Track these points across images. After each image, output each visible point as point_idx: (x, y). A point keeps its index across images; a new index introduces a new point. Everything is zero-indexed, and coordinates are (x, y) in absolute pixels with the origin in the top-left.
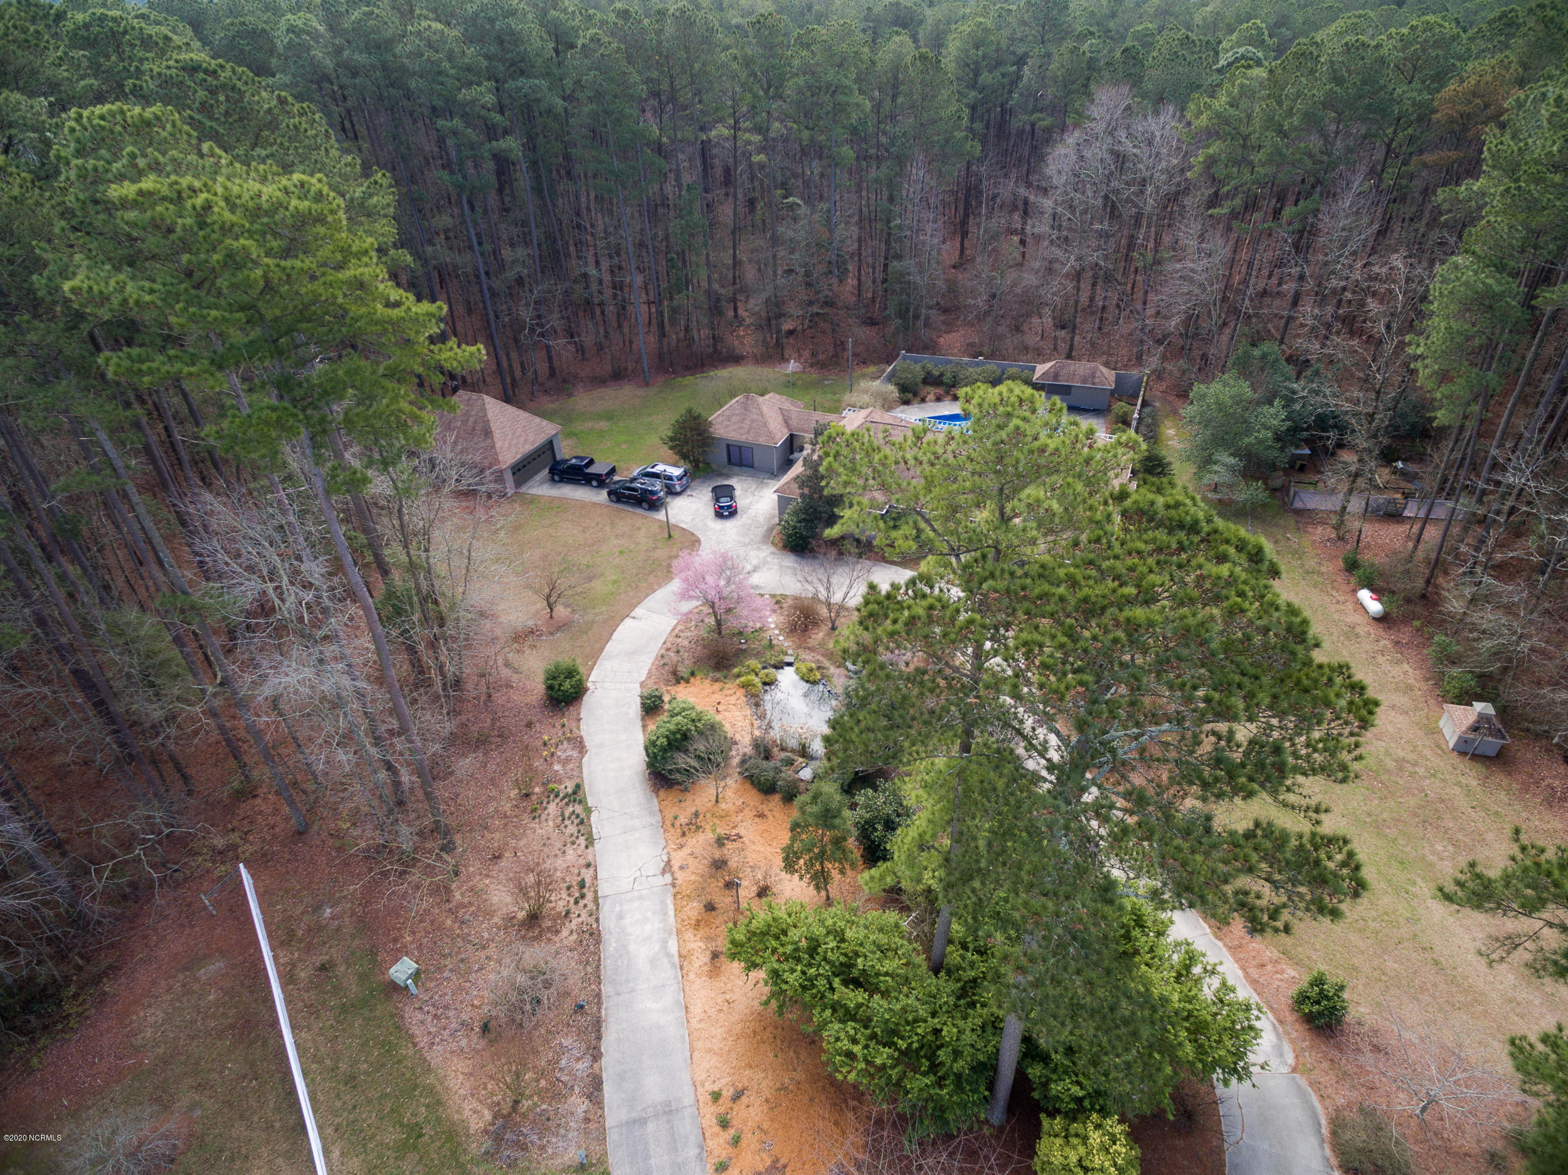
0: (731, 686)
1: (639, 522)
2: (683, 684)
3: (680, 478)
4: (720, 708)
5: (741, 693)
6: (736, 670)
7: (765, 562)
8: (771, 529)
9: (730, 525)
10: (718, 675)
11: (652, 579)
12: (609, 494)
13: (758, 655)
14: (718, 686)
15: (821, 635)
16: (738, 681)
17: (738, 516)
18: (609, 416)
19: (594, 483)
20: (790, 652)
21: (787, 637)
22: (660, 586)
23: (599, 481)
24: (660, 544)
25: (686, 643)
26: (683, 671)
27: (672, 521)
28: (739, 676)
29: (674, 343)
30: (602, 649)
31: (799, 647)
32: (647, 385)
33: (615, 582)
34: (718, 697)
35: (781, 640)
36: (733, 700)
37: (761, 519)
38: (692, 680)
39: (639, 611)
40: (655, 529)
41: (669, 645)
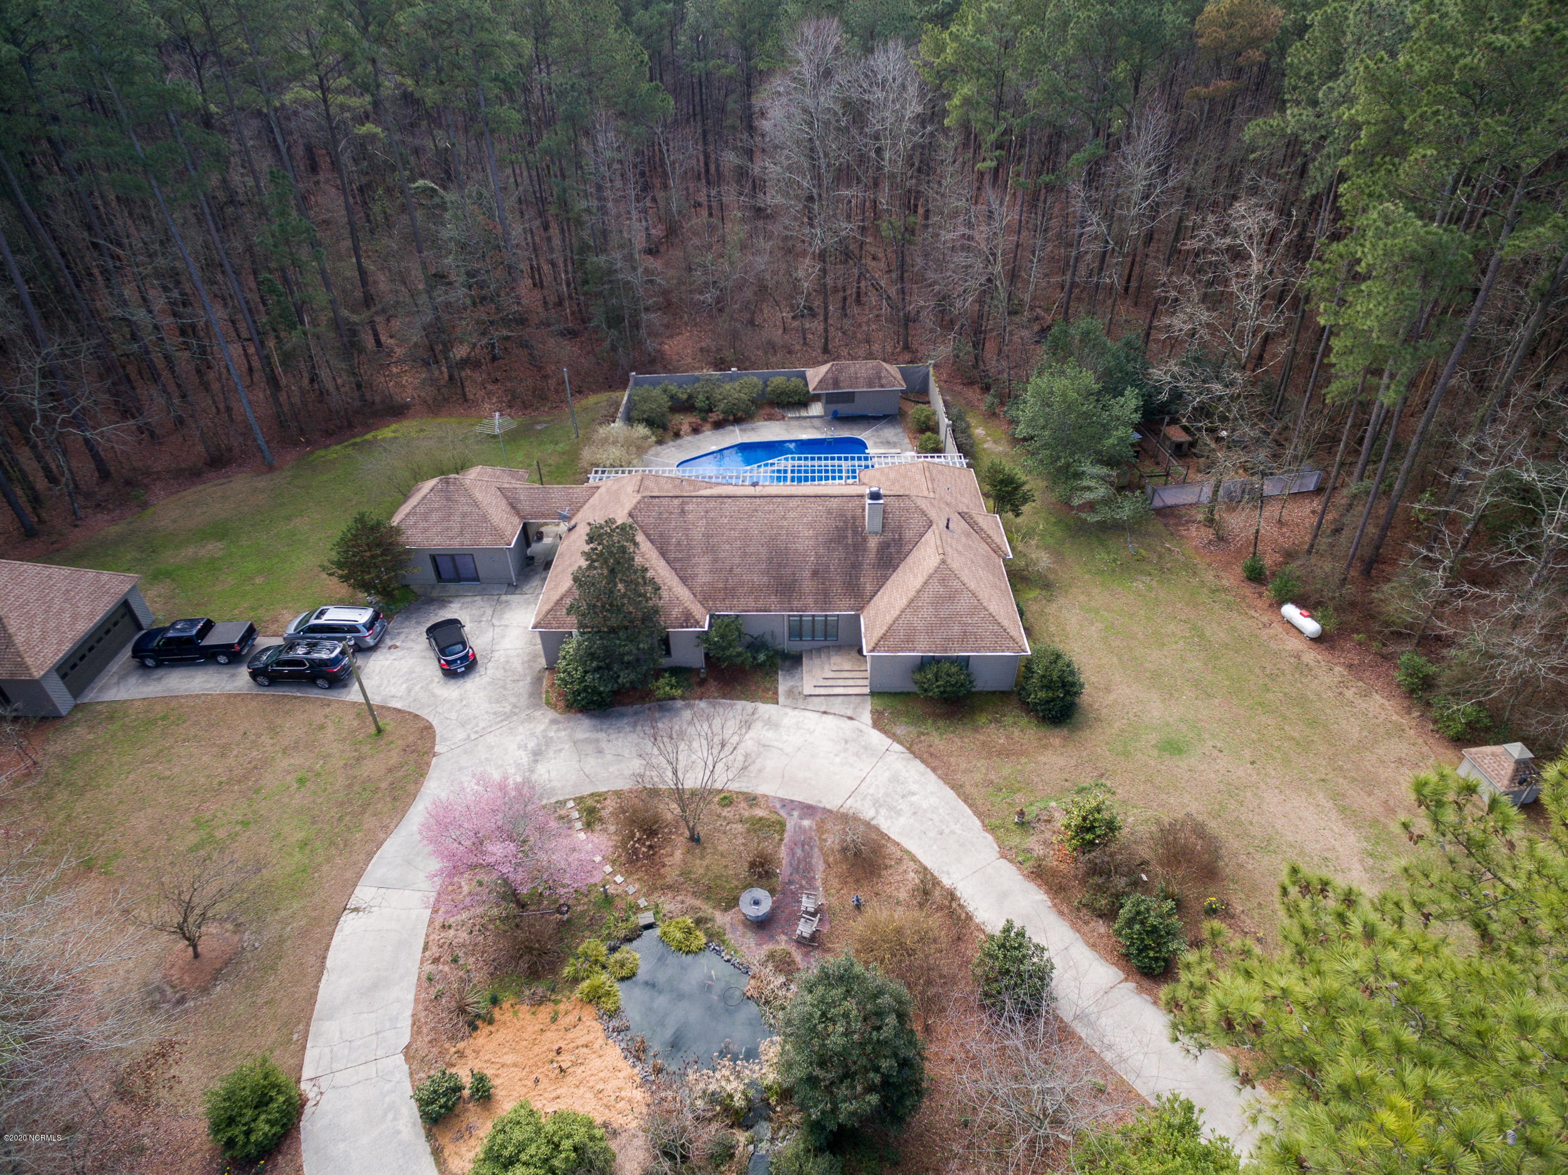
0: (568, 1005)
1: (318, 715)
2: (484, 1029)
3: (370, 625)
4: (565, 1060)
5: (589, 1014)
6: (567, 971)
7: (548, 742)
8: (538, 680)
9: (473, 687)
10: (540, 989)
11: (369, 821)
12: (254, 675)
13: (593, 925)
14: (545, 1012)
15: (678, 854)
16: (577, 994)
17: (480, 668)
18: (220, 531)
19: (222, 659)
20: (642, 903)
21: (628, 874)
22: (387, 830)
23: (231, 655)
24: (366, 749)
25: (463, 936)
26: (477, 1001)
27: (376, 699)
28: (576, 980)
29: (296, 400)
30: (312, 998)
31: (652, 889)
32: (271, 468)
33: (304, 844)
34: (553, 1038)
35: (621, 883)
36: (580, 1035)
37: (517, 665)
38: (497, 1013)
39: (363, 893)
40: (350, 721)
41: (434, 951)
